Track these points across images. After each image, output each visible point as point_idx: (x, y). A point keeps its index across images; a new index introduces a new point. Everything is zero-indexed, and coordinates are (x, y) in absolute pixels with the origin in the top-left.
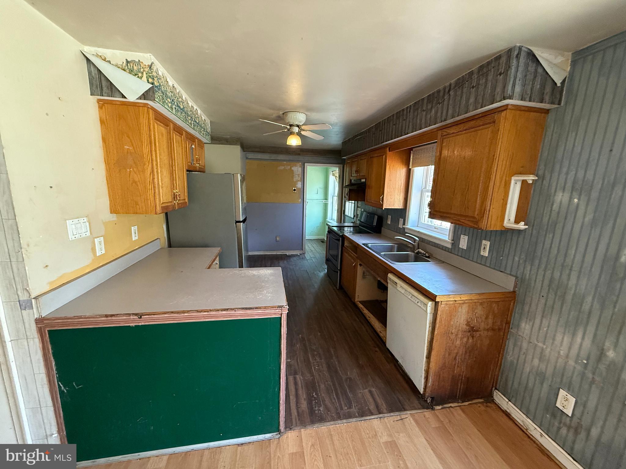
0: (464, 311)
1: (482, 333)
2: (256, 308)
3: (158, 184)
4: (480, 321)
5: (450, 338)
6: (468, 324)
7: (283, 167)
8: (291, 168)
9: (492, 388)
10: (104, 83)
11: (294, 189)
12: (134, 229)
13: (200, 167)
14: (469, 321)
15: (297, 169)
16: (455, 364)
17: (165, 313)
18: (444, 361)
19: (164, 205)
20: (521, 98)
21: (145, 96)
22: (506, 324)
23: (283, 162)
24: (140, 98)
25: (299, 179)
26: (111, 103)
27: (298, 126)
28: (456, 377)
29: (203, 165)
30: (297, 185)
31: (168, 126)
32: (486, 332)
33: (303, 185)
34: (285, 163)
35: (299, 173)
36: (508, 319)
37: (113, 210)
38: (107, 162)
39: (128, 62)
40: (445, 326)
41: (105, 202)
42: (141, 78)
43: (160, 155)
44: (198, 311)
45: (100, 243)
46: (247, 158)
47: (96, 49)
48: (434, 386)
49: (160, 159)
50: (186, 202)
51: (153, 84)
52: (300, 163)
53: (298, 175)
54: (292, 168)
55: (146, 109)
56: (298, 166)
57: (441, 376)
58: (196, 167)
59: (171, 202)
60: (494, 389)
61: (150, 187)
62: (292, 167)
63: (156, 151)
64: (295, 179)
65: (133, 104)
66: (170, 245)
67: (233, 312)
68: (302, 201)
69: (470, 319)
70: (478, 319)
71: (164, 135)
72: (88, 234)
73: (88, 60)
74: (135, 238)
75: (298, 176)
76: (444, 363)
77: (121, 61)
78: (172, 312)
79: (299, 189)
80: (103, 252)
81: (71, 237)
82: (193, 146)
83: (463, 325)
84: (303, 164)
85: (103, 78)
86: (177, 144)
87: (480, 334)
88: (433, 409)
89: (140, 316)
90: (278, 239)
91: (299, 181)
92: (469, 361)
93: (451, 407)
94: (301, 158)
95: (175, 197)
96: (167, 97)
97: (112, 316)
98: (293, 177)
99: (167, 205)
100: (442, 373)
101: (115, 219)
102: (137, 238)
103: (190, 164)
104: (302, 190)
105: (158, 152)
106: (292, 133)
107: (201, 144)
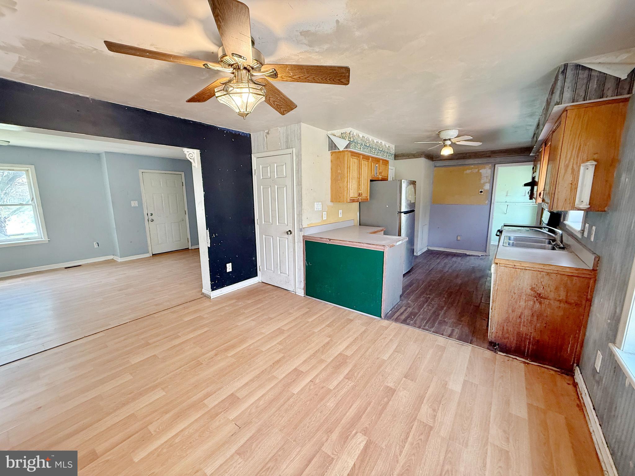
0: (527, 277)
1: (552, 302)
2: (373, 244)
3: (350, 187)
4: (549, 290)
5: (513, 297)
6: (532, 289)
7: (470, 171)
8: (479, 170)
9: (574, 363)
10: (333, 145)
11: (480, 191)
12: (340, 211)
13: (382, 177)
14: (534, 286)
15: (486, 171)
16: (520, 322)
17: (338, 240)
18: (507, 316)
19: (351, 198)
20: (572, 101)
21: (346, 147)
22: (586, 301)
23: (470, 166)
24: (345, 148)
25: (488, 180)
26: (335, 152)
27: (450, 139)
28: (522, 334)
29: (386, 176)
30: (485, 187)
31: (359, 157)
32: (557, 304)
33: (491, 187)
34: (472, 166)
35: (488, 175)
36: (589, 297)
37: (332, 201)
38: (331, 179)
39: (342, 134)
40: (506, 285)
41: (329, 197)
42: (346, 139)
43: (352, 173)
44: (349, 242)
45: (325, 214)
46: (435, 166)
47: (332, 131)
48: (498, 334)
49: (352, 175)
50: (368, 199)
51: (350, 141)
52: (490, 165)
53: (487, 177)
54: (481, 171)
55: (347, 152)
56: (488, 169)
57: (505, 328)
58: (378, 178)
59: (356, 197)
60: (575, 365)
61: (346, 189)
62: (481, 169)
63: (350, 172)
64: (482, 181)
65: (343, 151)
66: (360, 225)
67: (362, 244)
68: (489, 203)
69: (536, 285)
70: (545, 287)
71: (356, 163)
72: (321, 209)
73: (329, 137)
74: (340, 216)
75: (487, 179)
76: (508, 318)
77: (339, 134)
78: (340, 240)
79: (487, 191)
80: (326, 219)
81: (315, 210)
82: (377, 165)
83: (527, 289)
84: (493, 165)
85: (333, 143)
86: (364, 166)
87: (549, 303)
88: (495, 352)
89: (330, 240)
90: (459, 238)
91: (487, 183)
92: (538, 325)
93: (516, 359)
94: (492, 160)
95: (360, 195)
96: (358, 143)
97: (322, 238)
98: (480, 180)
99: (353, 198)
100: (505, 326)
101: (332, 205)
102: (341, 216)
103: (374, 176)
104: (490, 191)
105: (351, 172)
106: (445, 146)
107: (386, 162)
